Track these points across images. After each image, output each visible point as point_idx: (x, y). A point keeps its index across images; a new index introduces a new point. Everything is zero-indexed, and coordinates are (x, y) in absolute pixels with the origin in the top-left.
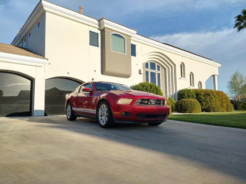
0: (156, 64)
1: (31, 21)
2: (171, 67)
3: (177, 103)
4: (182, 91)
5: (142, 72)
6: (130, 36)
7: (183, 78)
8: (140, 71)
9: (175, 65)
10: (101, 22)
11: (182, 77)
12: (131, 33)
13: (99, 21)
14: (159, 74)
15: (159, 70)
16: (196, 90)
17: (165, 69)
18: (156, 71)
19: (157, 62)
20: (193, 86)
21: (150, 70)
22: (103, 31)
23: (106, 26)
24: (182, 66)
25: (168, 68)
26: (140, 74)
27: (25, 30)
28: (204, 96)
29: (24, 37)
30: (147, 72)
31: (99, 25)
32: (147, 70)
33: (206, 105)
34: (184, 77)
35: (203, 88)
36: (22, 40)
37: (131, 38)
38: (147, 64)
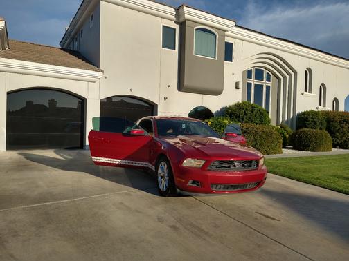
0: (265, 71)
1: (83, 13)
2: (290, 75)
3: (294, 134)
4: (303, 113)
5: (241, 85)
6: (225, 31)
7: (307, 93)
8: (237, 84)
9: (295, 73)
10: (180, 11)
11: (306, 91)
12: (225, 25)
13: (177, 10)
14: (268, 88)
15: (268, 80)
16: (327, 113)
17: (279, 79)
18: (264, 83)
19: (266, 69)
20: (324, 106)
21: (253, 81)
22: (182, 25)
23: (187, 16)
24: (309, 73)
25: (285, 77)
26: (237, 88)
27: (75, 25)
28: (340, 123)
29: (74, 36)
30: (249, 85)
31: (177, 16)
32: (249, 81)
33: (342, 137)
34: (310, 92)
35: (339, 111)
36: (73, 38)
37: (227, 33)
38: (250, 72)
